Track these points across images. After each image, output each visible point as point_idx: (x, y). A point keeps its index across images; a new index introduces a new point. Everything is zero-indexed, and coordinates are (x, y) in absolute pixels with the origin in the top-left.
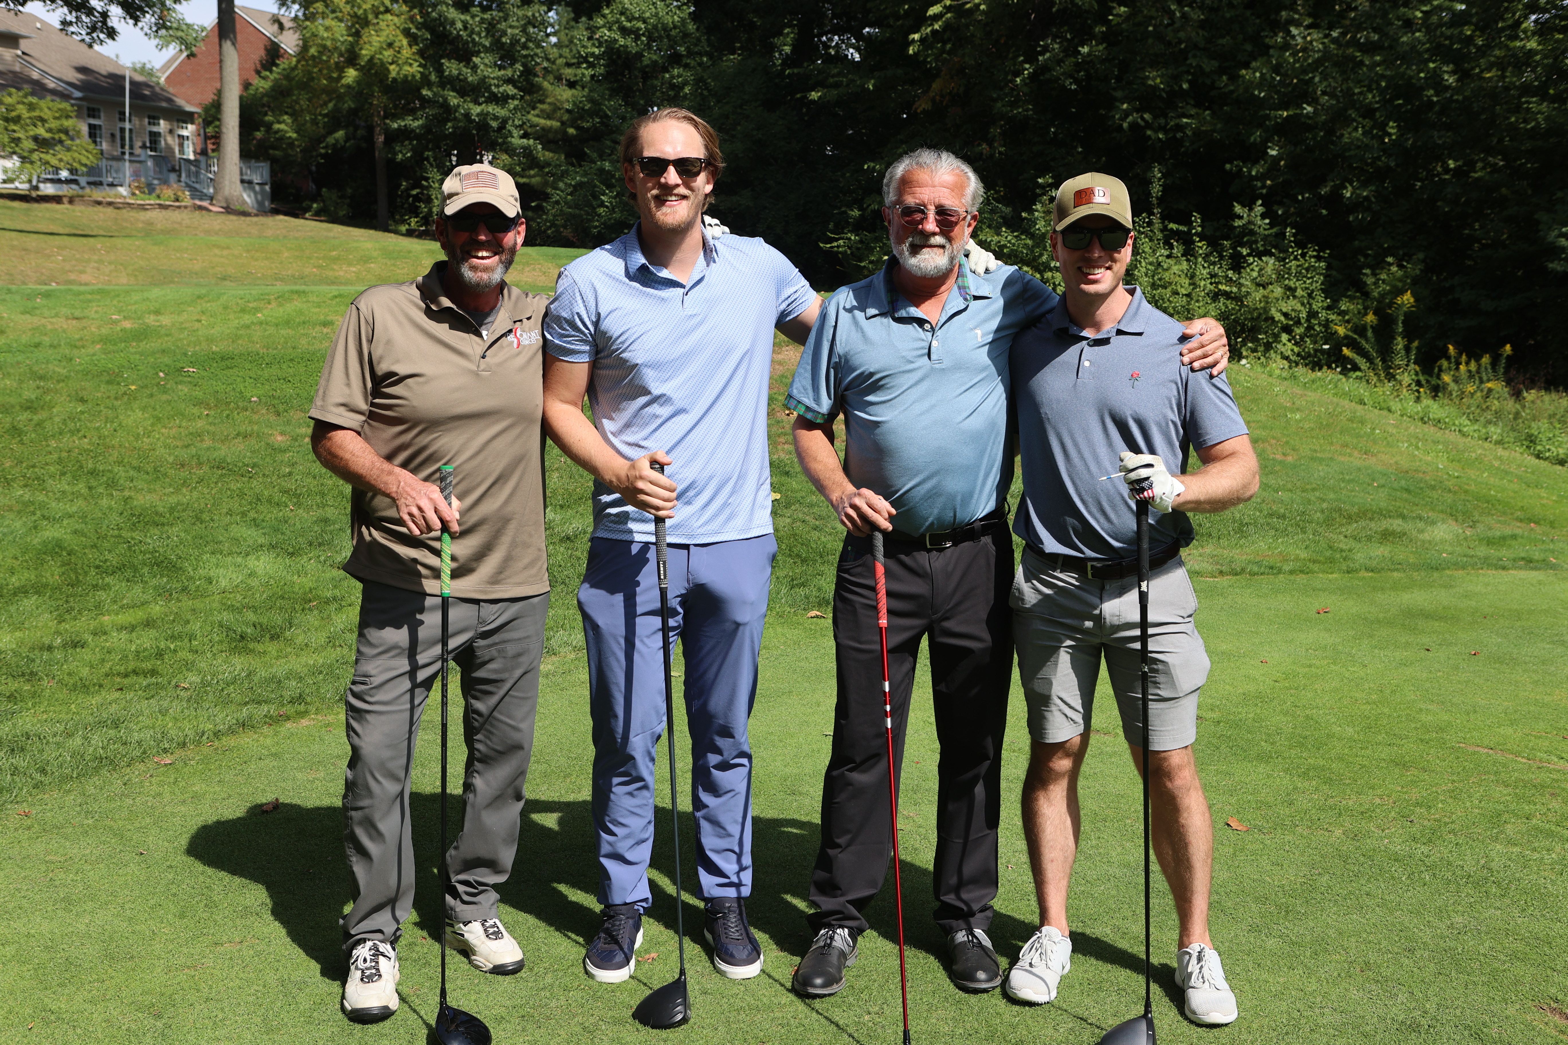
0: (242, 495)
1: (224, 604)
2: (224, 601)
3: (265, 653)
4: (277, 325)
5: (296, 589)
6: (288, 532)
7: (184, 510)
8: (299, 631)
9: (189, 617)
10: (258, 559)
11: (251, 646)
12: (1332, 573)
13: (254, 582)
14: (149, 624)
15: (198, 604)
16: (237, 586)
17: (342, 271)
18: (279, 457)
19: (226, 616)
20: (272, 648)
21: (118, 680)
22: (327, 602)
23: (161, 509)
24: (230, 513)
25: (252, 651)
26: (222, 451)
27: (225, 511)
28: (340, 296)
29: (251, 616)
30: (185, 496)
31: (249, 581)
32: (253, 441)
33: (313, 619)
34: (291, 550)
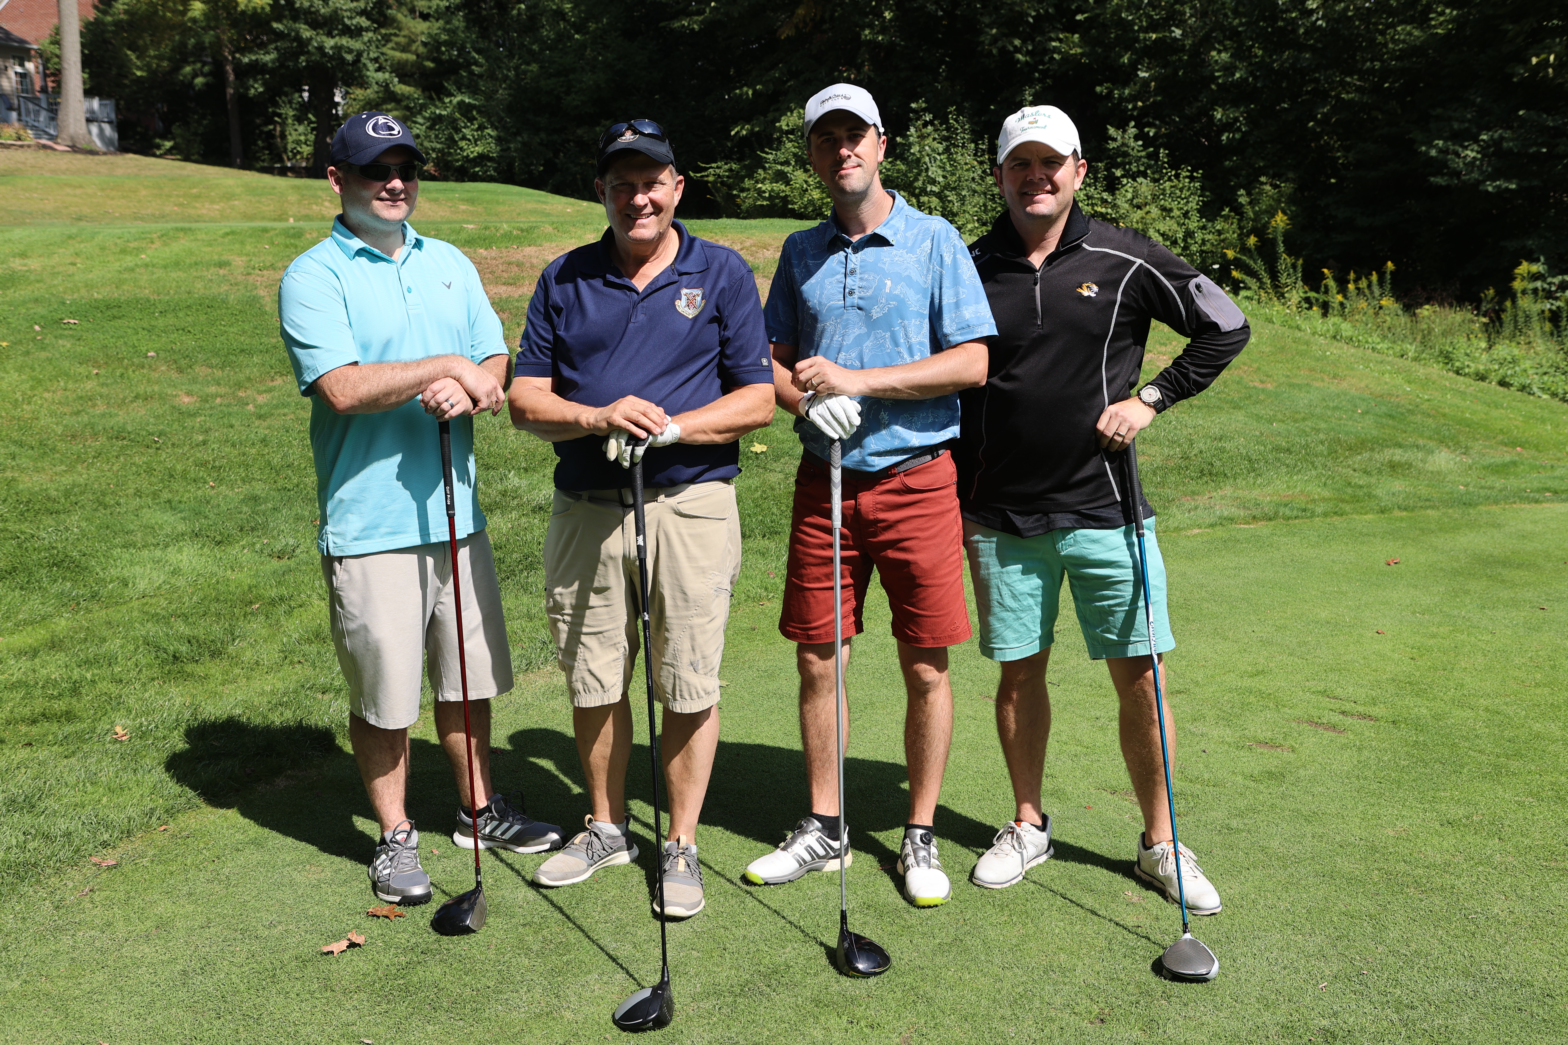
0: (150, 471)
1: (146, 613)
2: (146, 608)
3: (206, 677)
4: (165, 267)
5: (232, 588)
6: (211, 515)
7: (82, 493)
8: (244, 644)
9: (105, 633)
10: (180, 550)
11: (189, 668)
12: (1366, 514)
13: (181, 582)
14: (54, 645)
15: (114, 614)
16: (159, 588)
18: (189, 423)
19: (152, 629)
20: (215, 669)
21: (24, 729)
22: (273, 603)
23: (54, 493)
24: (138, 493)
25: (191, 675)
26: (121, 417)
27: (131, 491)
28: (233, 233)
29: (182, 628)
30: (82, 476)
31: (173, 581)
32: (156, 405)
33: (257, 627)
34: (218, 538)
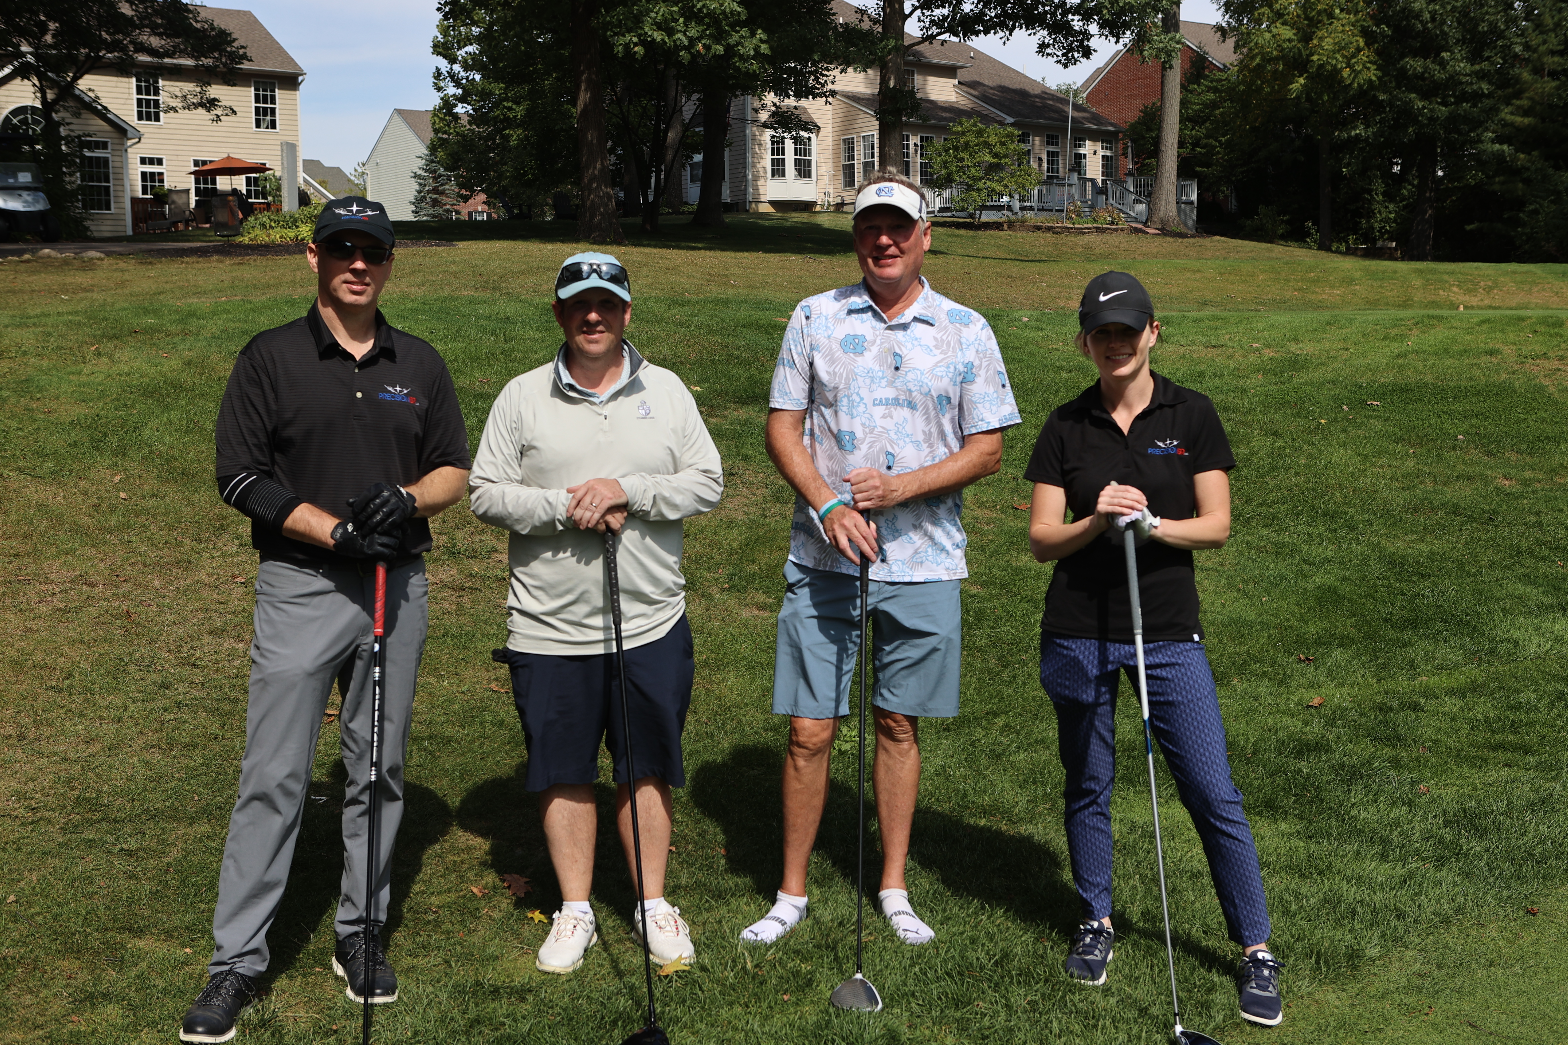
0: (1498, 546)
2: (1543, 668)
4: (1436, 354)
7: (1443, 561)
10: (1555, 621)
14: (1476, 689)
16: (1548, 652)
17: (1325, 294)
18: (1517, 504)
23: (1418, 558)
27: (1485, 563)
28: (1487, 321)
32: (1479, 485)
